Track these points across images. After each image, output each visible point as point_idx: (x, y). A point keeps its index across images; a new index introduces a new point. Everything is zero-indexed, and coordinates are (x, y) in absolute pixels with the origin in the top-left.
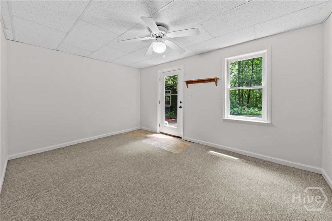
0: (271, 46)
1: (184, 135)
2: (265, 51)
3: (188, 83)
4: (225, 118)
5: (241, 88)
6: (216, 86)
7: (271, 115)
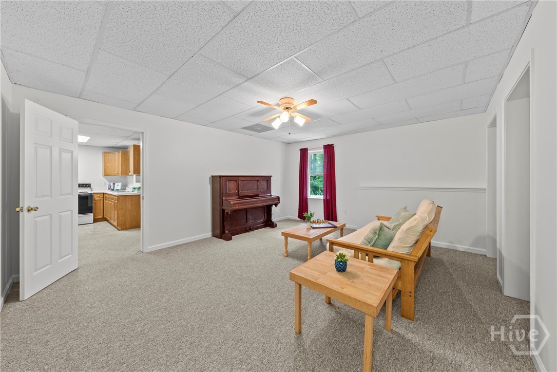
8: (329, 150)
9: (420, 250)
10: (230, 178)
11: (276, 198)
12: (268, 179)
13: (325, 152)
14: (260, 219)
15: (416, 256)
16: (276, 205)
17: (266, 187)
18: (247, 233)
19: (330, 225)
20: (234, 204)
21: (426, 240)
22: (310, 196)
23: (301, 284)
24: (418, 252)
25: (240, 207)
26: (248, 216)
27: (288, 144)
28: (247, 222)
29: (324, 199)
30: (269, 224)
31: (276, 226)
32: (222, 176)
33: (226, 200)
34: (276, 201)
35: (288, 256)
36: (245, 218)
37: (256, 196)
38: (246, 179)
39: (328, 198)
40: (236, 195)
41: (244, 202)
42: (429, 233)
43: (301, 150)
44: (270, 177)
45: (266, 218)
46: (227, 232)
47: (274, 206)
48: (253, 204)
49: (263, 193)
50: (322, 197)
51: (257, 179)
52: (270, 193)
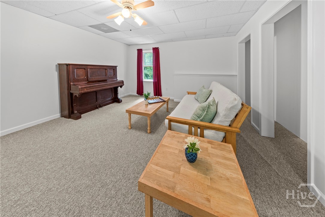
8: (156, 51)
9: (239, 122)
10: (78, 66)
11: (121, 82)
12: (114, 68)
13: (153, 52)
14: (109, 98)
15: (236, 128)
16: (121, 87)
17: (112, 74)
18: (97, 110)
19: (161, 100)
20: (81, 88)
21: (244, 114)
22: (145, 80)
23: (152, 196)
24: (238, 124)
25: (89, 91)
26: (98, 97)
27: (129, 45)
28: (97, 101)
29: (153, 82)
30: (116, 100)
31: (121, 101)
32: (69, 65)
33: (74, 85)
34: (121, 84)
35: (131, 128)
36: (95, 97)
37: (105, 81)
38: (95, 67)
39: (156, 81)
40: (85, 81)
41: (93, 86)
42: (246, 109)
43: (138, 50)
44: (116, 67)
45: (113, 96)
46: (76, 112)
47: (119, 87)
48: (101, 87)
49: (110, 78)
50: (152, 80)
51: (105, 68)
52: (116, 78)
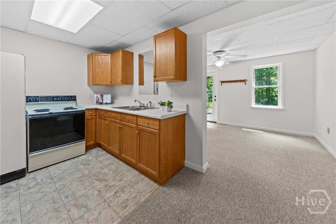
0: (284, 62)
1: (218, 120)
2: (280, 64)
3: (222, 82)
4: (252, 107)
5: (261, 87)
6: (245, 85)
7: (284, 103)
